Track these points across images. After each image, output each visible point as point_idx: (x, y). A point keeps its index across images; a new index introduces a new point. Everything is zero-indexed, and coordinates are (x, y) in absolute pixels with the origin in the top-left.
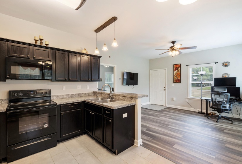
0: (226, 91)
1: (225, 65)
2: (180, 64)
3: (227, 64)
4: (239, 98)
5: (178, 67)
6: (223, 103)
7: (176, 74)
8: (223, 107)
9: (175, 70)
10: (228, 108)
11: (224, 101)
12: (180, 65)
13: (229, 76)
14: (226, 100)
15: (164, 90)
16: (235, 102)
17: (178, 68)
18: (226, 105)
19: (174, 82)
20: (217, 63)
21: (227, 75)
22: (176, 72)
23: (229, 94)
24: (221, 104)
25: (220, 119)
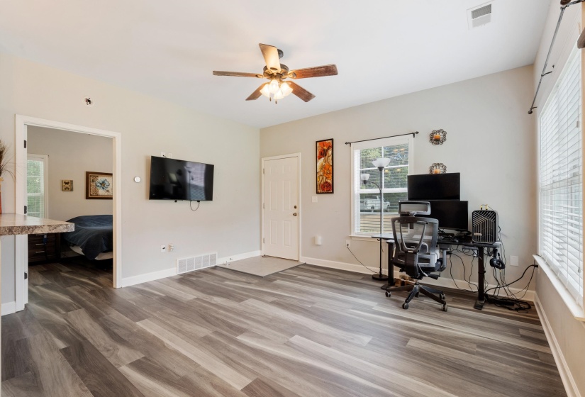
0: (429, 212)
1: (436, 139)
2: (332, 140)
3: (440, 135)
4: (466, 232)
5: (325, 148)
6: (420, 249)
7: (323, 167)
8: (421, 260)
9: (320, 158)
10: (433, 263)
11: (423, 243)
12: (330, 141)
13: (445, 170)
14: (430, 238)
15: (295, 215)
16: (454, 243)
17: (327, 150)
18: (429, 254)
19: (317, 193)
20: (417, 133)
21: (441, 168)
22: (321, 161)
23: (436, 221)
24: (415, 253)
25: (417, 295)
